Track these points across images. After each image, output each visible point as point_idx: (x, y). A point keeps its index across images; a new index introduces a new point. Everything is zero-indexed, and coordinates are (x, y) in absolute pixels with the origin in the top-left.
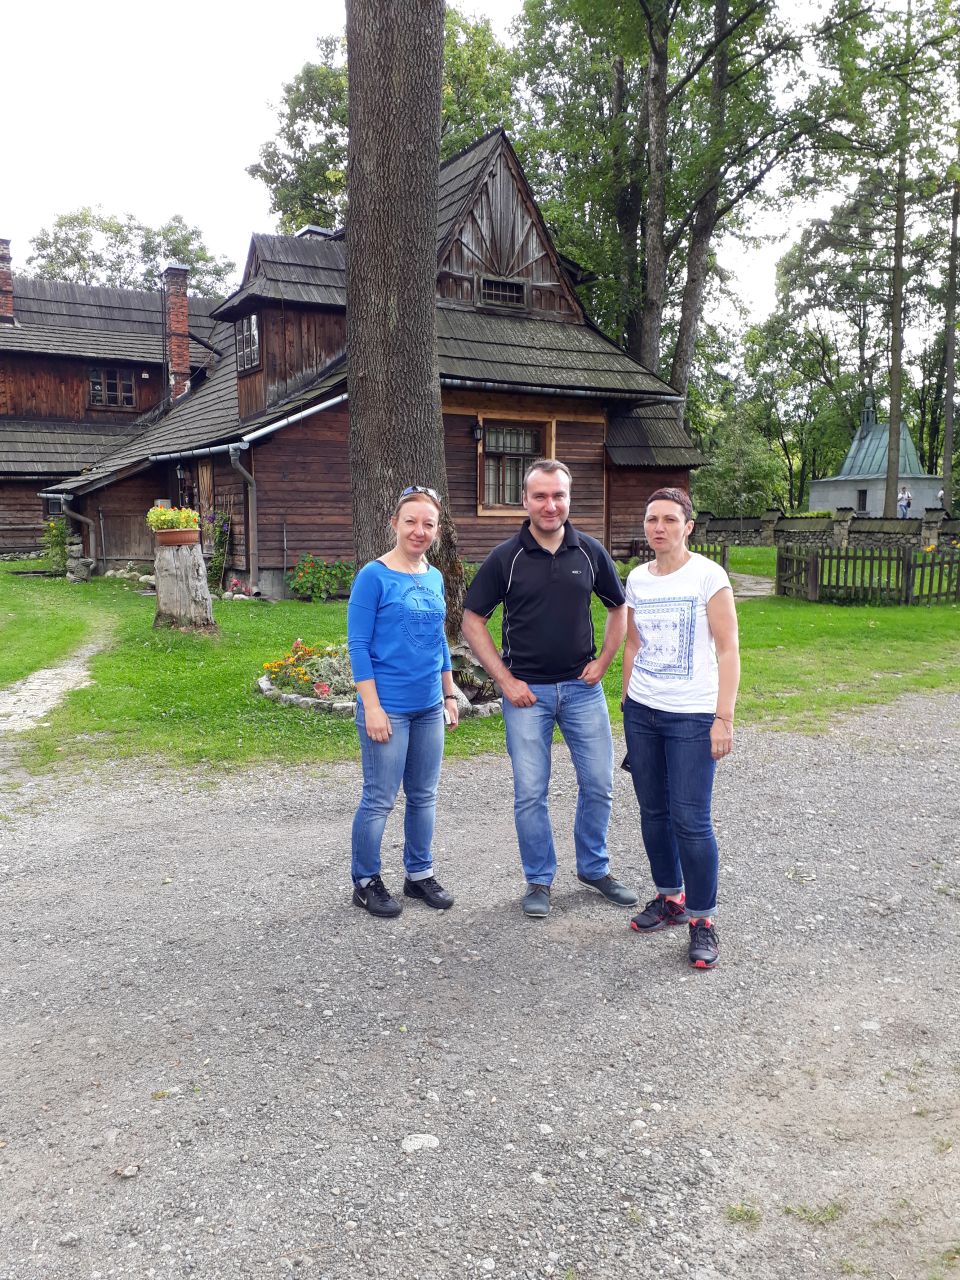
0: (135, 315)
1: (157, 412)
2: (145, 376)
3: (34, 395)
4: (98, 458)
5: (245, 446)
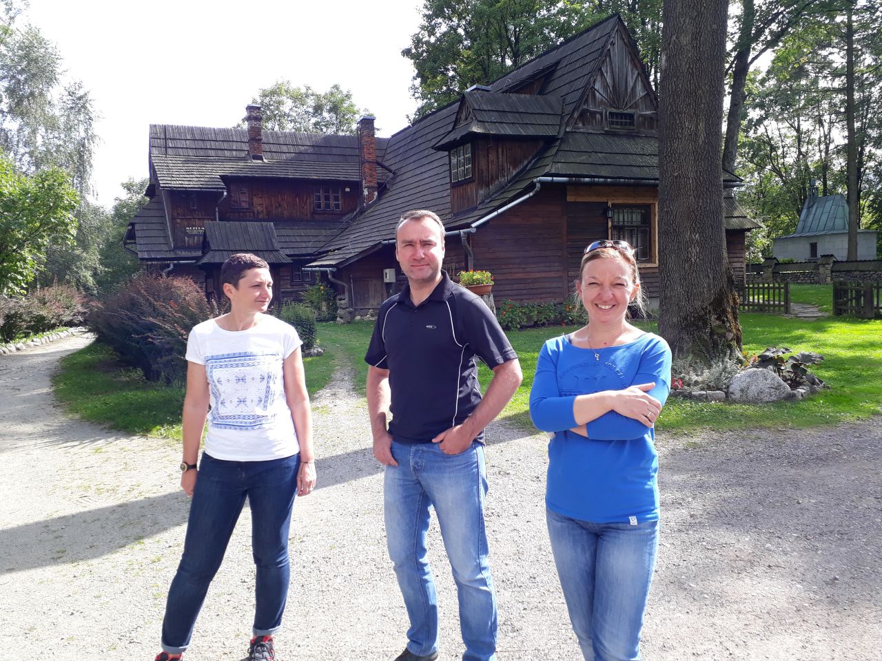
0: (335, 151)
1: (355, 213)
2: (348, 190)
3: (280, 205)
4: (322, 244)
5: (473, 231)
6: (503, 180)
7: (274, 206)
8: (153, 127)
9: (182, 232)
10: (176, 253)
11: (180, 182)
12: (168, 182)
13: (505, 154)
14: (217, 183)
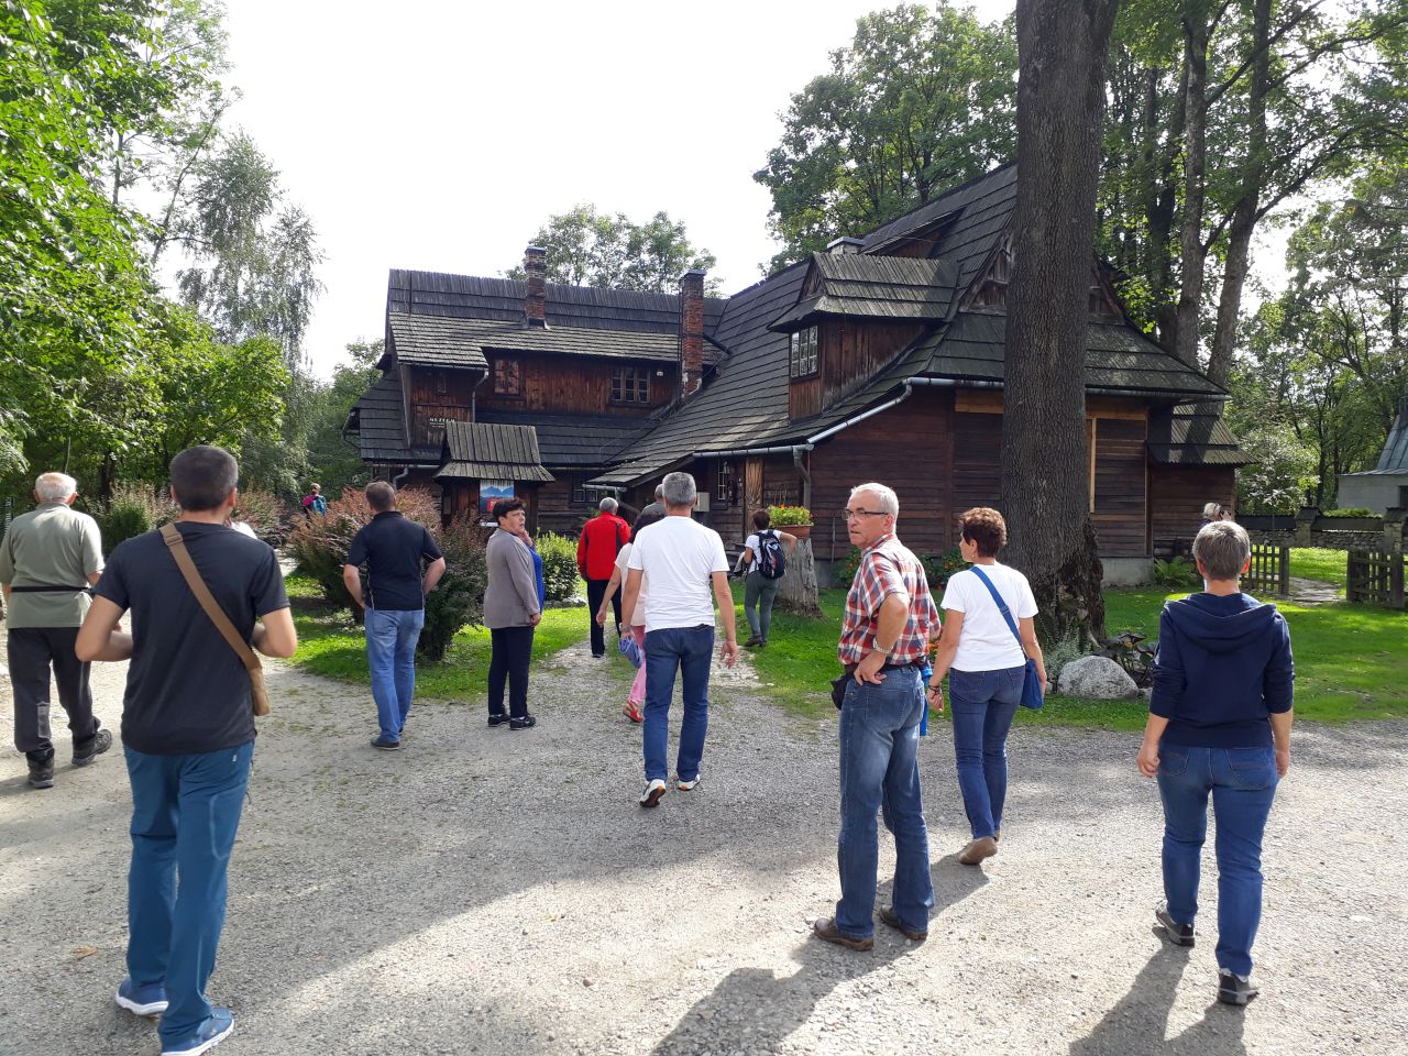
1: (668, 407)
2: (660, 373)
3: (562, 392)
4: (618, 450)
5: (810, 448)
6: (860, 378)
7: (554, 393)
8: (395, 274)
9: (423, 424)
10: (412, 454)
11: (426, 355)
12: (409, 354)
13: (866, 342)
14: (476, 358)
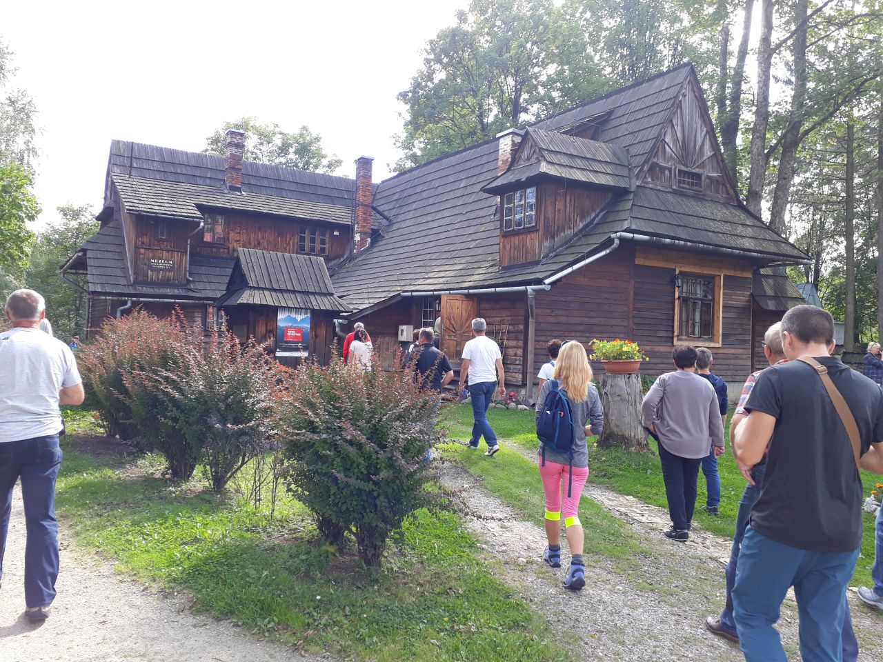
0: (321, 191)
1: (342, 259)
2: (336, 233)
5: (548, 288)
6: (569, 232)
7: (253, 244)
8: (116, 144)
9: (145, 264)
11: (149, 206)
12: (134, 205)
13: (573, 203)
14: (193, 212)
